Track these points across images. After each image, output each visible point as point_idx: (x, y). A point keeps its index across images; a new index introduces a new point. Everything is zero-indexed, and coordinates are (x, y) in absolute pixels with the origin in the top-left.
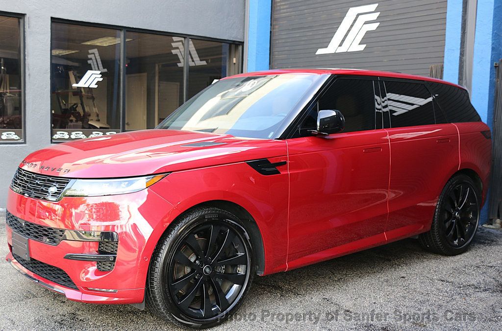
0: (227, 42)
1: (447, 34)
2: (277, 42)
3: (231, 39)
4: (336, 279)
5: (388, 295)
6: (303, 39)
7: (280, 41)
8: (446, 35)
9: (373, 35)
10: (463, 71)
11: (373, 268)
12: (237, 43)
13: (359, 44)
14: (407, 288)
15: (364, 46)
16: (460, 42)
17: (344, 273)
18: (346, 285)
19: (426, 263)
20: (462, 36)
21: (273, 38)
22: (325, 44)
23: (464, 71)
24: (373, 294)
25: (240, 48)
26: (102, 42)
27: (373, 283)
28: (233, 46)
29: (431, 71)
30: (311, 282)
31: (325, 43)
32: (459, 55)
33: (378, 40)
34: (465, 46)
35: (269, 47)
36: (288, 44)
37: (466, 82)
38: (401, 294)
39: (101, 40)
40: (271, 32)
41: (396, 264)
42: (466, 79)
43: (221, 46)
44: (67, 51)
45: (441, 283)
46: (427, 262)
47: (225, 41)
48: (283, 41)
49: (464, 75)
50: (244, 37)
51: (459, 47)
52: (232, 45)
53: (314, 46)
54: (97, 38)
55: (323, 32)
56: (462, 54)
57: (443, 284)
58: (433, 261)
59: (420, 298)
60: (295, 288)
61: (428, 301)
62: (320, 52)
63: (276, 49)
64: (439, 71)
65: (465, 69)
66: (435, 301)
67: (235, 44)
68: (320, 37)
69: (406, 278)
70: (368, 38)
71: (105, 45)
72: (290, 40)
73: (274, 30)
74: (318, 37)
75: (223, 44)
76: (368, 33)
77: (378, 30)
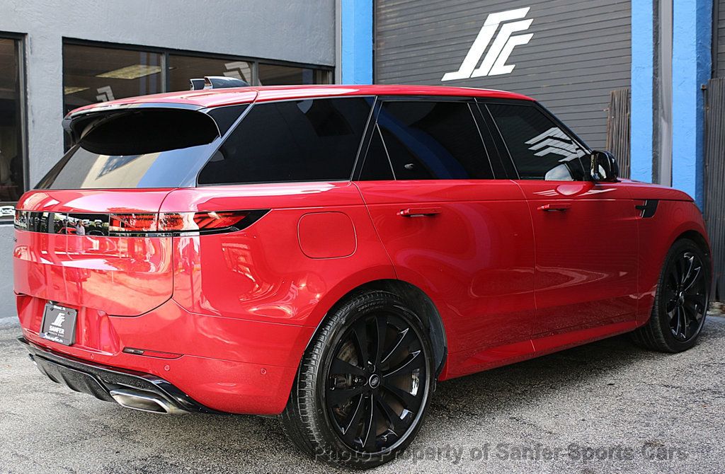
0: (310, 67)
1: (633, 46)
2: (384, 65)
3: (317, 63)
4: (519, 392)
5: (598, 409)
6: (422, 59)
7: (387, 64)
8: (633, 48)
9: (525, 51)
10: (657, 97)
11: (566, 375)
12: (325, 68)
13: (505, 64)
14: (620, 397)
15: (513, 66)
16: (652, 57)
17: (527, 383)
18: (535, 398)
19: (636, 365)
20: (654, 48)
21: (377, 60)
22: (455, 66)
23: (660, 96)
24: (577, 409)
25: (330, 75)
26: (126, 73)
27: (573, 395)
28: (319, 73)
29: (613, 99)
30: (484, 397)
31: (456, 64)
32: (652, 75)
33: (533, 58)
34: (659, 63)
35: (372, 72)
36: (400, 68)
37: (663, 112)
38: (615, 406)
39: (126, 70)
40: (373, 51)
41: (595, 368)
42: (662, 108)
43: (301, 74)
44: (71, 89)
45: (665, 389)
46: (638, 363)
47: (306, 66)
48: (393, 63)
49: (660, 103)
50: (335, 59)
51: (651, 64)
52: (317, 72)
53: (439, 69)
54: (121, 67)
55: (450, 50)
56: (656, 74)
57: (668, 391)
58: (645, 361)
59: (644, 410)
60: (465, 406)
61: (656, 413)
62: (448, 77)
63: (382, 75)
64: (624, 98)
65: (660, 93)
66: (665, 412)
67: (322, 70)
68: (447, 56)
69: (615, 386)
70: (516, 56)
71: (130, 78)
72: (403, 62)
73: (378, 49)
74: (444, 56)
75: (304, 70)
76: (516, 48)
77: (531, 44)
